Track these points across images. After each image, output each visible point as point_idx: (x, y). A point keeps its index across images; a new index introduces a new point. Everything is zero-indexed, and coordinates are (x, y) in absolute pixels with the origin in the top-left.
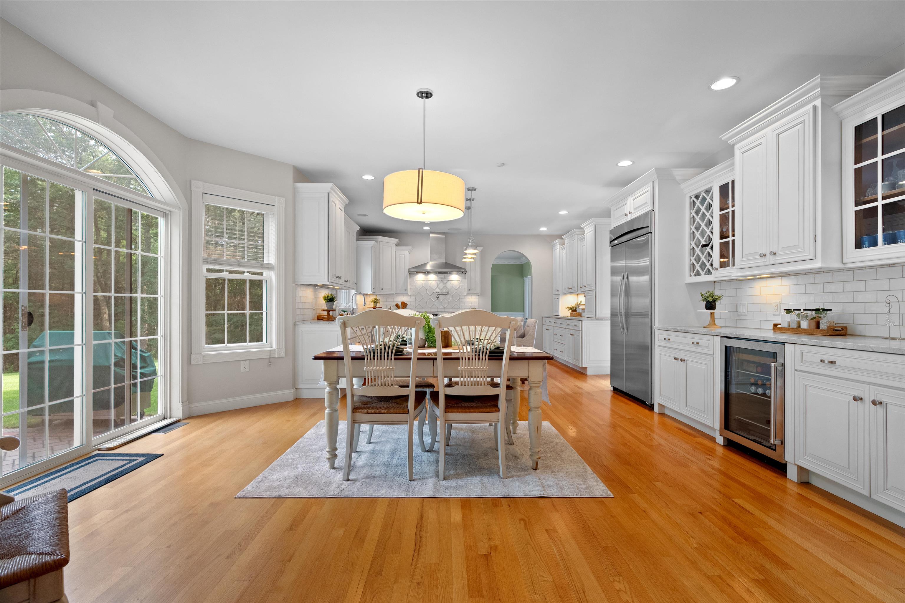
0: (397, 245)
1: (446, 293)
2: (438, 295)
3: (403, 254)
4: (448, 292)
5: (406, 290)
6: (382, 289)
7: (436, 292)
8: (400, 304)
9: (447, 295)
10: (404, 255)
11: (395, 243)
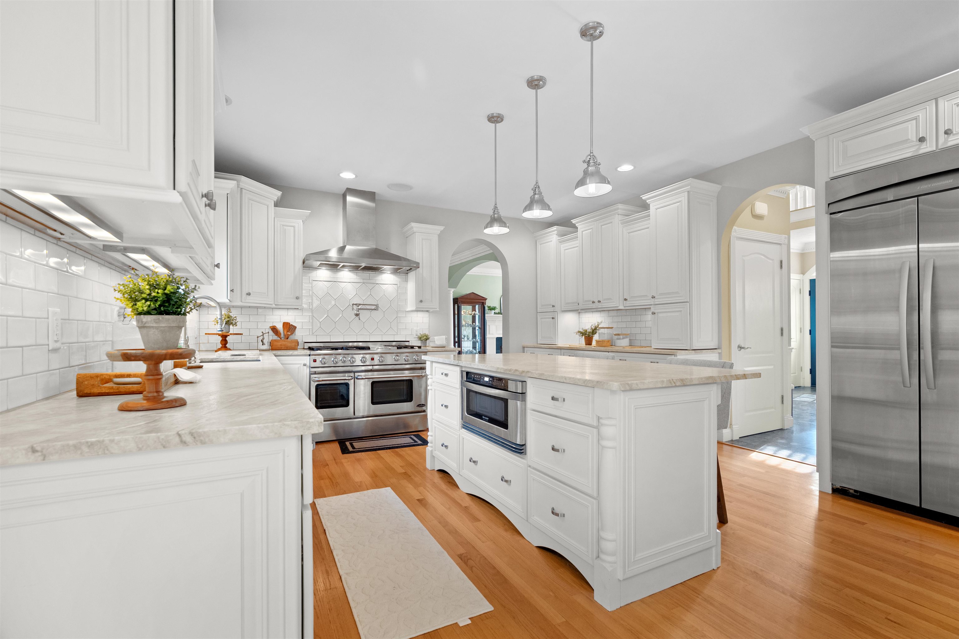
0: (276, 205)
1: (373, 307)
2: (359, 309)
3: (293, 224)
4: (377, 306)
5: (297, 298)
6: (249, 294)
7: (356, 304)
8: (280, 327)
9: (374, 309)
10: (294, 227)
11: (275, 199)
